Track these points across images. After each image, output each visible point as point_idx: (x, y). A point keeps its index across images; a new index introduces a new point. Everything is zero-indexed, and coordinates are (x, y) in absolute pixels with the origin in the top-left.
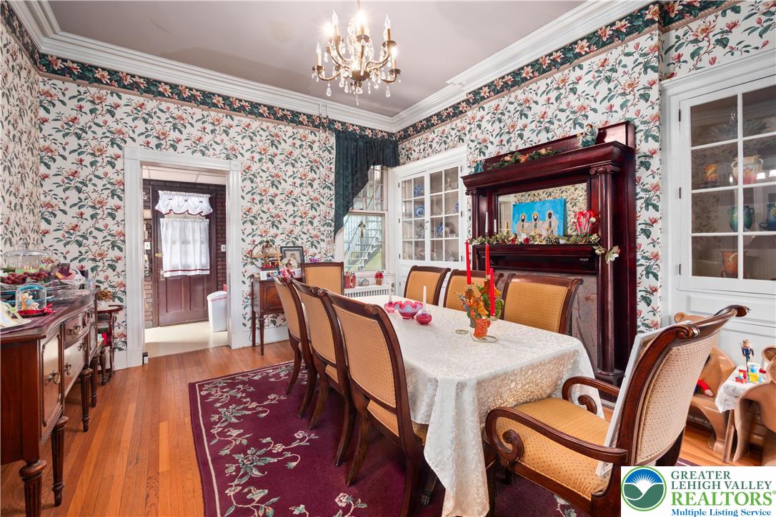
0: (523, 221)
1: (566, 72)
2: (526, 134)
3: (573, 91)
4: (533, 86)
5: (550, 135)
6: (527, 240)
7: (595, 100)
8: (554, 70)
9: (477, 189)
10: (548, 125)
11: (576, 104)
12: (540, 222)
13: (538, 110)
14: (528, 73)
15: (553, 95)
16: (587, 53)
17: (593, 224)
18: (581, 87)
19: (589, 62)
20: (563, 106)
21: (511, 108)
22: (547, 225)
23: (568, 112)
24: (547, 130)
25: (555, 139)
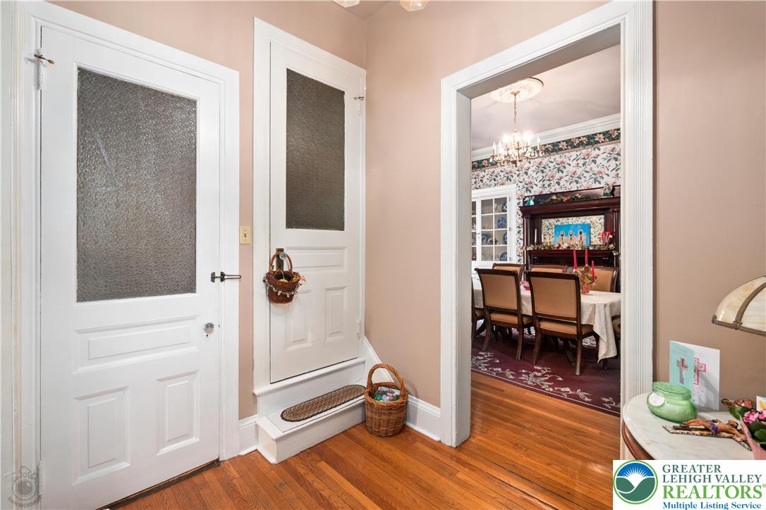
0: (562, 235)
1: (590, 150)
2: (562, 182)
3: (594, 162)
4: (567, 154)
5: (579, 185)
6: (569, 247)
7: (608, 169)
8: (581, 147)
9: (531, 215)
10: (577, 179)
11: (596, 170)
12: (574, 237)
13: (571, 169)
14: (563, 146)
15: (581, 162)
16: (602, 142)
17: (610, 239)
18: (599, 160)
19: (604, 147)
20: (588, 169)
21: (551, 165)
22: (579, 239)
23: (591, 174)
24: (577, 182)
25: (582, 188)
